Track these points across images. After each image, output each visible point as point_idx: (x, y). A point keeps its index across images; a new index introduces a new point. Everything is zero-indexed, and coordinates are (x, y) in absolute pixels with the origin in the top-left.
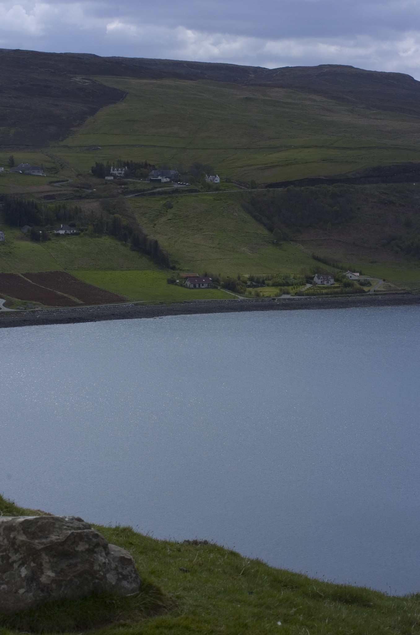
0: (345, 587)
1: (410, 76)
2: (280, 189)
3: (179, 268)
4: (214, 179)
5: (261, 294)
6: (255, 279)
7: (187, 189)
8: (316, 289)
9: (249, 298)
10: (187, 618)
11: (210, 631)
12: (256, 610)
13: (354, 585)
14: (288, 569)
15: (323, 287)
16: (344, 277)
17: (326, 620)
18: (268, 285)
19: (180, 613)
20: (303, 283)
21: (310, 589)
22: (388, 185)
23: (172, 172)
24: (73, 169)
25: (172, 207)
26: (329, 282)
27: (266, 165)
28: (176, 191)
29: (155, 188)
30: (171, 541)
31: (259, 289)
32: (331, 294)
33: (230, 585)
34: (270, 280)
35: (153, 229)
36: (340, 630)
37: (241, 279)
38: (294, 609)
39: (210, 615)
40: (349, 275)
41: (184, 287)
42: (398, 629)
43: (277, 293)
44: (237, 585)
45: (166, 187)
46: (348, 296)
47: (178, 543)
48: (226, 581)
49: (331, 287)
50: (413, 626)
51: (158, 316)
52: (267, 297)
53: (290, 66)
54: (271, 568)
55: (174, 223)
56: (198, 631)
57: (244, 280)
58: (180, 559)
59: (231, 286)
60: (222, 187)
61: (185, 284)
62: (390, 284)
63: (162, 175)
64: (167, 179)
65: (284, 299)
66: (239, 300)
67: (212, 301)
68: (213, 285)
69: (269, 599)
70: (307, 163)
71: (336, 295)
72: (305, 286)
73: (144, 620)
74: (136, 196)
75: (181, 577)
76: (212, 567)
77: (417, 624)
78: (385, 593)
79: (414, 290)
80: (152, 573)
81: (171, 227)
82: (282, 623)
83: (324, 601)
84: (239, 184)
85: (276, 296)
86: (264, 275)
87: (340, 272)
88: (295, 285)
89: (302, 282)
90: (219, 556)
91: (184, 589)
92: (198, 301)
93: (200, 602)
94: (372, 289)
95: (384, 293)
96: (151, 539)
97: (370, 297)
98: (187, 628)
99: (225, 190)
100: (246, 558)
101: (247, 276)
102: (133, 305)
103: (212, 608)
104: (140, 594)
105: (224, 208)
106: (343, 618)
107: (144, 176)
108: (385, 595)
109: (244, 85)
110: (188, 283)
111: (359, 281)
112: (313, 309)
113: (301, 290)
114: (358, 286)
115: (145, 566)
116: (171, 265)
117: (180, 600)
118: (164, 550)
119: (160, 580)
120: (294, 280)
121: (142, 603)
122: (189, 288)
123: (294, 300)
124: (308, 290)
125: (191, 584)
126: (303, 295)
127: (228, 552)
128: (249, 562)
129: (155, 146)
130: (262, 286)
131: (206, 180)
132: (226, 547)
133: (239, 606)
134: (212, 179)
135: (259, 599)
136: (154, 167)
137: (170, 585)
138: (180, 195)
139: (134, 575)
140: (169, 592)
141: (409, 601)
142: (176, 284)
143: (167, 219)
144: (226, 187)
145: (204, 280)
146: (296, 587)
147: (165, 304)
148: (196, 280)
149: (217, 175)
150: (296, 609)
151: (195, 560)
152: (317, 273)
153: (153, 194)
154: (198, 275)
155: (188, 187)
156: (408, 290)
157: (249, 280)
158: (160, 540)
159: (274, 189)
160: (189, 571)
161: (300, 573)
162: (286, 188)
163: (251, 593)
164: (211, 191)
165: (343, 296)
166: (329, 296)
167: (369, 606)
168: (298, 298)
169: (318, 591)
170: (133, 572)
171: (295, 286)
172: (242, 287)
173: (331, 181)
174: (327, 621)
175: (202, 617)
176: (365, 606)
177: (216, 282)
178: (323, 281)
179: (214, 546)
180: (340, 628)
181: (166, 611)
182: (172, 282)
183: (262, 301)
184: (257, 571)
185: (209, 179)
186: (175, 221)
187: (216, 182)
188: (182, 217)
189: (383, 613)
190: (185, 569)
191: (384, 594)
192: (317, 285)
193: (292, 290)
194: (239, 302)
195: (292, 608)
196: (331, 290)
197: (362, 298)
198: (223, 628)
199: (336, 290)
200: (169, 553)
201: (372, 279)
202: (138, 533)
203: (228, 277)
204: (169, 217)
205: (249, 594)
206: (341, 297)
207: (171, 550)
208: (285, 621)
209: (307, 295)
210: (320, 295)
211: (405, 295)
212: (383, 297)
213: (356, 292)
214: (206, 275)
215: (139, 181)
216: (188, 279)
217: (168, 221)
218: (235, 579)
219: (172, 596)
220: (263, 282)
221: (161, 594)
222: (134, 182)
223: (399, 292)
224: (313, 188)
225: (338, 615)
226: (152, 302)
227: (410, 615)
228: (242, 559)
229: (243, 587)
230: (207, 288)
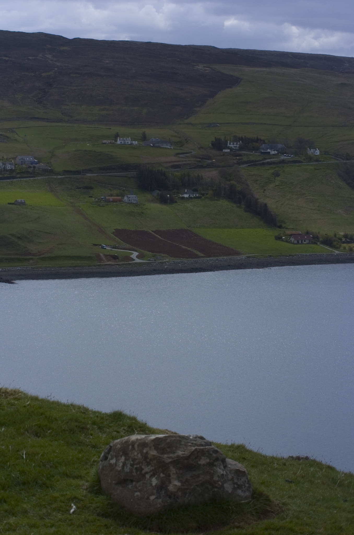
3: (285, 227)
4: (314, 152)
6: (349, 237)
7: (292, 160)
9: (344, 252)
10: (291, 522)
11: (311, 532)
12: (349, 516)
19: (285, 517)
23: (280, 146)
24: (195, 143)
25: (279, 175)
28: (283, 162)
29: (265, 159)
30: (277, 456)
31: (352, 245)
33: (328, 494)
35: (264, 193)
37: (337, 236)
39: (310, 519)
41: (289, 242)
44: (334, 494)
45: (274, 158)
47: (284, 459)
48: (324, 491)
51: (267, 267)
55: (281, 189)
56: (301, 533)
57: (340, 237)
58: (286, 472)
59: (328, 242)
60: (321, 158)
61: (290, 240)
63: (271, 148)
64: (275, 151)
66: (336, 254)
67: (312, 254)
68: (313, 241)
73: (255, 523)
74: (249, 165)
75: (287, 487)
76: (313, 479)
80: (263, 483)
81: (279, 192)
84: (336, 157)
90: (318, 469)
91: (289, 497)
92: (301, 254)
93: (302, 508)
96: (261, 455)
98: (291, 530)
99: (324, 161)
100: (341, 471)
101: (342, 234)
102: (246, 257)
103: (312, 513)
104: (252, 501)
105: (323, 176)
107: (256, 149)
109: (340, 73)
110: (292, 239)
115: (256, 477)
116: (278, 224)
117: (286, 506)
118: (271, 464)
119: (269, 489)
121: (253, 509)
122: (293, 243)
125: (295, 493)
127: (326, 466)
128: (343, 475)
129: (265, 124)
131: (308, 152)
132: (324, 462)
133: (335, 512)
134: (313, 151)
135: (353, 506)
136: (264, 142)
137: (277, 493)
138: (286, 165)
139: (247, 485)
140: (276, 500)
142: (283, 240)
143: (275, 185)
144: (325, 159)
145: (306, 237)
147: (273, 257)
148: (299, 237)
149: (317, 149)
151: (299, 472)
153: (263, 164)
154: (301, 233)
155: (292, 159)
157: (344, 237)
158: (268, 456)
160: (293, 482)
163: (346, 501)
164: (312, 162)
170: (247, 482)
172: (338, 243)
175: (304, 520)
177: (316, 239)
179: (314, 461)
181: (274, 515)
182: (278, 238)
184: (350, 482)
185: (310, 152)
186: (281, 187)
187: (316, 154)
188: (287, 184)
190: (290, 480)
194: (335, 255)
198: (322, 530)
200: (276, 467)
202: (250, 449)
203: (326, 235)
204: (277, 184)
205: (344, 502)
207: (277, 464)
214: (308, 233)
215: (252, 153)
216: (292, 236)
217: (275, 187)
218: (332, 489)
219: (279, 503)
221: (269, 500)
222: (248, 154)
226: (262, 255)
228: (338, 472)
229: (339, 495)
230: (309, 243)
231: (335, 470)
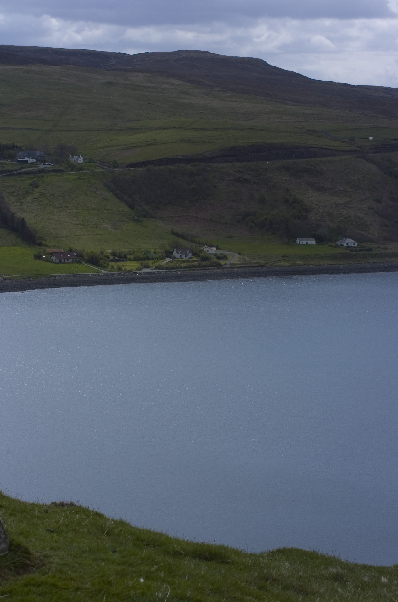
0: (204, 545)
1: (263, 61)
2: (140, 169)
3: (45, 244)
4: (77, 159)
5: (123, 268)
6: (117, 254)
7: (52, 169)
8: (175, 262)
9: (112, 272)
10: (54, 576)
11: (77, 588)
12: (119, 568)
13: (212, 543)
14: (150, 529)
15: (181, 261)
16: (201, 251)
17: (186, 577)
18: (130, 260)
19: (47, 571)
20: (162, 257)
21: (171, 548)
22: (243, 163)
23: (38, 153)
25: (38, 186)
26: (188, 256)
27: (128, 146)
28: (42, 171)
29: (22, 168)
30: (39, 503)
31: (121, 264)
32: (189, 267)
33: (94, 545)
34: (131, 255)
35: (21, 207)
36: (199, 585)
37: (104, 254)
38: (155, 567)
39: (75, 573)
40: (206, 249)
41: (50, 262)
42: (254, 585)
43: (139, 267)
44: (102, 544)
45: (32, 167)
46: (205, 269)
47: (46, 505)
48: (91, 541)
49: (189, 261)
50: (269, 581)
51: (26, 290)
52: (129, 271)
53: (149, 52)
54: (134, 528)
55: (40, 201)
56: (65, 589)
57: (107, 254)
58: (47, 520)
59: (94, 260)
60: (86, 167)
61: (51, 259)
62: (245, 258)
63: (29, 156)
64: (34, 159)
65: (145, 273)
66: (103, 274)
67: (76, 275)
68: (77, 260)
69: (132, 557)
70: (166, 143)
71: (194, 269)
72: (164, 260)
73: (13, 578)
74: (4, 176)
75: (48, 537)
76: (77, 528)
77: (273, 579)
78: (243, 551)
79: (268, 263)
80: (21, 534)
81: (38, 205)
82: (144, 580)
83: (185, 559)
84: (101, 164)
85: (138, 270)
86: (125, 250)
87: (198, 247)
88: (156, 259)
89: (161, 257)
90: (84, 517)
91: (51, 549)
92: (64, 275)
93: (66, 560)
94: (228, 262)
95: (240, 266)
96: (19, 502)
97: (226, 270)
98: (54, 585)
99: (88, 170)
100: (110, 519)
101: (109, 251)
102: (2, 279)
103: (78, 566)
104: (10, 554)
105: (87, 187)
106: (202, 574)
107: (11, 157)
108: (243, 552)
109: (106, 70)
110: (54, 258)
111: (215, 255)
112: (172, 282)
113: (161, 264)
114: (214, 259)
115: (14, 527)
116: (38, 242)
117: (48, 559)
118: (32, 512)
119: (29, 540)
120: (154, 254)
121: (11, 562)
122: (55, 263)
123: (155, 274)
124: (167, 264)
125: (58, 544)
126: (163, 269)
127: (93, 513)
128: (113, 523)
129: (22, 129)
130: (123, 261)
131: (70, 160)
132: (91, 509)
133: (103, 564)
134: (76, 159)
135: (123, 557)
136: (21, 149)
137: (38, 544)
138: (46, 174)
140: (37, 552)
141: (265, 557)
142: (43, 260)
143: (34, 198)
144: (89, 167)
145: (69, 256)
146: (158, 546)
147: (32, 278)
148: (62, 256)
149: (81, 156)
150: (157, 567)
151: (61, 521)
152: (176, 248)
153: (20, 174)
154: (63, 251)
155: (53, 168)
156: (262, 263)
157: (112, 255)
158: (28, 503)
159: (134, 168)
160: (55, 532)
161: (161, 533)
162: (146, 168)
163: (115, 552)
164: (75, 171)
165: (201, 270)
166: (188, 269)
167: (227, 563)
168: (158, 272)
169: (178, 549)
171: (155, 260)
172: (105, 261)
173: (188, 160)
174: (187, 577)
175: (69, 575)
176: (223, 563)
177: (80, 257)
178: (182, 255)
179: (80, 507)
180: (200, 584)
181: (34, 569)
182: (38, 257)
183: (125, 274)
184: (121, 531)
185: (73, 159)
186: (41, 200)
187: (79, 162)
188: (48, 196)
189: (241, 569)
190: (52, 530)
191: (241, 552)
192: (176, 259)
193: (152, 264)
195: (153, 566)
196: (189, 263)
197: (219, 271)
198: (88, 585)
199: (194, 263)
200: (37, 515)
201: (228, 253)
202: (7, 496)
203: (91, 252)
204: (36, 196)
205: (113, 553)
206: (199, 270)
207: (39, 511)
208: (147, 578)
209: (167, 268)
210: (179, 269)
211: (259, 268)
212: (239, 269)
213: (214, 266)
214: (71, 251)
215: (7, 162)
216: (53, 255)
217: (34, 199)
218: (99, 539)
219: (40, 555)
220: (125, 257)
221: (29, 553)
222: (2, 162)
223: (254, 265)
224: (172, 167)
225: (198, 571)
226: (19, 277)
227: (266, 571)
228: (107, 519)
229: (107, 546)
230: (72, 263)
231: (104, 517)
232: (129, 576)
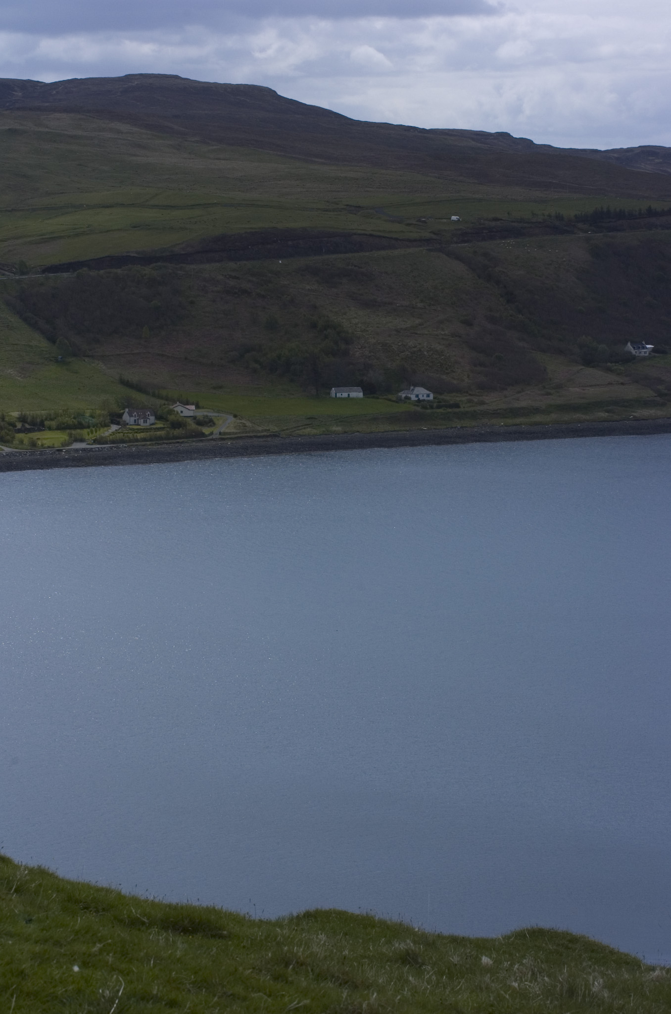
0: (182, 908)
1: (270, 90)
2: (65, 275)
5: (39, 443)
6: (29, 420)
8: (127, 432)
9: (21, 449)
12: (38, 949)
13: (195, 903)
14: (90, 881)
15: (137, 429)
16: (171, 412)
17: (150, 961)
18: (50, 429)
20: (105, 423)
21: (125, 912)
22: (238, 263)
26: (148, 420)
27: (44, 237)
31: (35, 435)
32: (151, 440)
34: (51, 420)
36: (173, 976)
37: (7, 419)
38: (99, 946)
40: (178, 408)
42: (266, 973)
43: (65, 440)
44: (7, 909)
46: (178, 442)
49: (151, 429)
50: (291, 967)
52: (49, 447)
53: (79, 77)
54: (63, 880)
57: (12, 420)
62: (245, 422)
65: (77, 450)
66: (5, 454)
69: (58, 930)
70: (108, 231)
71: (160, 442)
72: (109, 428)
77: (297, 962)
78: (247, 916)
79: (284, 430)
82: (79, 967)
83: (149, 931)
85: (64, 445)
86: (43, 412)
87: (165, 404)
88: (94, 427)
89: (103, 422)
94: (216, 430)
95: (236, 436)
97: (214, 443)
100: (22, 865)
101: (16, 414)
106: (178, 957)
108: (247, 919)
109: (6, 110)
111: (194, 418)
112: (123, 464)
113: (102, 435)
114: (193, 426)
120: (90, 418)
123: (93, 451)
124: (114, 434)
126: (106, 443)
128: (26, 872)
130: (40, 430)
133: (10, 942)
135: (43, 930)
141: (285, 926)
146: (104, 910)
150: (102, 945)
152: (128, 407)
156: (274, 431)
157: (21, 421)
159: (55, 274)
161: (108, 888)
162: (76, 273)
163: (30, 921)
165: (170, 443)
166: (148, 443)
167: (221, 937)
168: (98, 448)
169: (138, 915)
171: (94, 429)
172: (8, 432)
173: (147, 259)
174: (152, 962)
176: (213, 936)
178: (138, 419)
180: (174, 973)
183: (41, 454)
184: (40, 885)
189: (244, 947)
191: (245, 917)
192: (128, 426)
193: (89, 435)
194: (4, 456)
195: (94, 943)
196: (151, 433)
197: (201, 444)
199: (158, 433)
201: (216, 414)
205: (27, 923)
206: (167, 444)
208: (84, 965)
209: (113, 442)
210: (134, 442)
211: (269, 439)
212: (234, 442)
213: (191, 436)
218: (3, 899)
220: (42, 424)
223: (259, 434)
224: (119, 271)
225: (170, 952)
227: (286, 948)
228: (17, 867)
229: (16, 911)
231: (11, 863)
232: (55, 962)
